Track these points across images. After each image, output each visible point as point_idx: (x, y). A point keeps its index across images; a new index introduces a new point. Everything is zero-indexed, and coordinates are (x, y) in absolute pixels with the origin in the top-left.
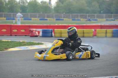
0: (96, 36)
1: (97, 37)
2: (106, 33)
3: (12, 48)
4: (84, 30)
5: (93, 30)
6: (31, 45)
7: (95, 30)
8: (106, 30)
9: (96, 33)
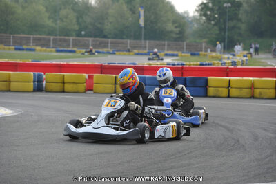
0: (92, 90)
1: (95, 93)
2: (115, 84)
4: (64, 76)
5: (86, 76)
7: (91, 77)
8: (116, 77)
9: (93, 84)
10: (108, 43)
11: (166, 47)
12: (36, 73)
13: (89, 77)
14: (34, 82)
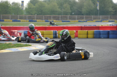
0: (77, 37)
1: (79, 38)
2: (87, 34)
3: (2, 49)
5: (75, 31)
6: (20, 47)
7: (77, 32)
8: (87, 31)
9: (78, 34)
10: (84, 17)
11: (109, 18)
12: (54, 31)
13: (76, 31)
14: (53, 34)
